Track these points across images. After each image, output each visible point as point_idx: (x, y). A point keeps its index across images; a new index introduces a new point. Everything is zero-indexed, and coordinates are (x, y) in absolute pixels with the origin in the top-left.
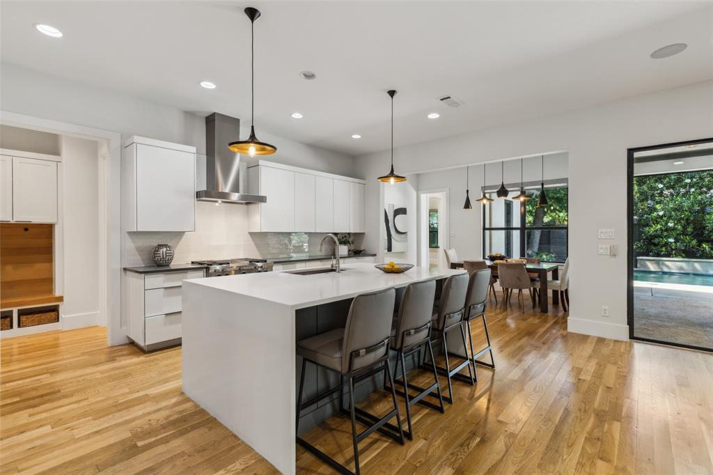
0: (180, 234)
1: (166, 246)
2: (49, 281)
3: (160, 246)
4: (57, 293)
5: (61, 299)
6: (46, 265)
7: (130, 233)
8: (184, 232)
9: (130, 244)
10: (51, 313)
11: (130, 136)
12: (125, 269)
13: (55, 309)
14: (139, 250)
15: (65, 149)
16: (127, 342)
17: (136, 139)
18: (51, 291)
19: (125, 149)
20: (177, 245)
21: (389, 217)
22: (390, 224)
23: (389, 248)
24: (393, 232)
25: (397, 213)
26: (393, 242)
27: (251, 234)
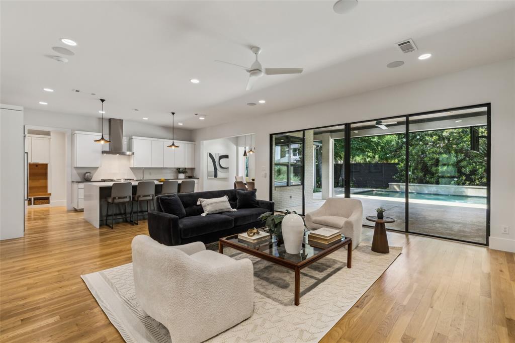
0: (96, 168)
1: (89, 173)
2: (46, 187)
3: (87, 173)
4: (49, 192)
5: (50, 194)
6: (45, 181)
7: (75, 167)
8: (98, 167)
9: (75, 172)
10: (46, 200)
11: (74, 131)
12: (73, 182)
13: (48, 199)
14: (79, 174)
15: (52, 134)
16: (73, 209)
17: (76, 132)
18: (47, 191)
19: (73, 134)
20: (95, 172)
21: (216, 160)
22: (216, 163)
23: (216, 176)
24: (218, 167)
25: (221, 157)
26: (218, 172)
27: (131, 168)
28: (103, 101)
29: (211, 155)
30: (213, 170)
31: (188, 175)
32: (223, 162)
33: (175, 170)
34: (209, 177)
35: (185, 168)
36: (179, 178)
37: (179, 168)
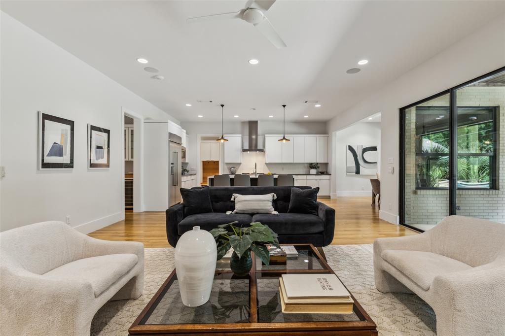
1: (234, 167)
6: (217, 173)
8: (240, 163)
9: (226, 167)
20: (239, 167)
21: (358, 154)
22: (358, 158)
23: (358, 172)
24: (361, 162)
25: (365, 150)
26: (361, 168)
27: (266, 163)
28: (222, 106)
29: (351, 148)
30: (354, 165)
31: (320, 170)
32: (368, 156)
33: (306, 165)
34: (348, 174)
35: (317, 163)
36: (311, 173)
37: (312, 164)
